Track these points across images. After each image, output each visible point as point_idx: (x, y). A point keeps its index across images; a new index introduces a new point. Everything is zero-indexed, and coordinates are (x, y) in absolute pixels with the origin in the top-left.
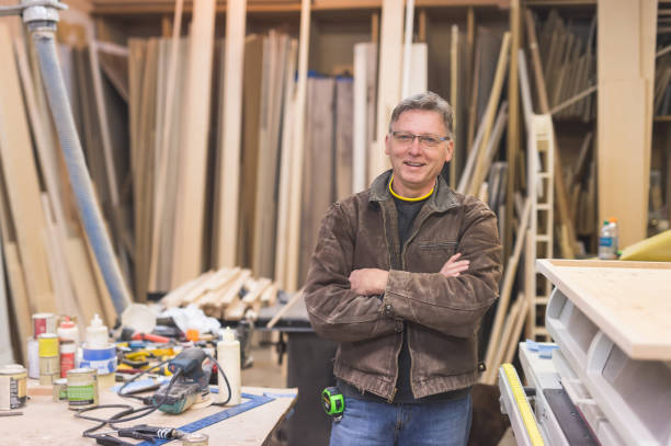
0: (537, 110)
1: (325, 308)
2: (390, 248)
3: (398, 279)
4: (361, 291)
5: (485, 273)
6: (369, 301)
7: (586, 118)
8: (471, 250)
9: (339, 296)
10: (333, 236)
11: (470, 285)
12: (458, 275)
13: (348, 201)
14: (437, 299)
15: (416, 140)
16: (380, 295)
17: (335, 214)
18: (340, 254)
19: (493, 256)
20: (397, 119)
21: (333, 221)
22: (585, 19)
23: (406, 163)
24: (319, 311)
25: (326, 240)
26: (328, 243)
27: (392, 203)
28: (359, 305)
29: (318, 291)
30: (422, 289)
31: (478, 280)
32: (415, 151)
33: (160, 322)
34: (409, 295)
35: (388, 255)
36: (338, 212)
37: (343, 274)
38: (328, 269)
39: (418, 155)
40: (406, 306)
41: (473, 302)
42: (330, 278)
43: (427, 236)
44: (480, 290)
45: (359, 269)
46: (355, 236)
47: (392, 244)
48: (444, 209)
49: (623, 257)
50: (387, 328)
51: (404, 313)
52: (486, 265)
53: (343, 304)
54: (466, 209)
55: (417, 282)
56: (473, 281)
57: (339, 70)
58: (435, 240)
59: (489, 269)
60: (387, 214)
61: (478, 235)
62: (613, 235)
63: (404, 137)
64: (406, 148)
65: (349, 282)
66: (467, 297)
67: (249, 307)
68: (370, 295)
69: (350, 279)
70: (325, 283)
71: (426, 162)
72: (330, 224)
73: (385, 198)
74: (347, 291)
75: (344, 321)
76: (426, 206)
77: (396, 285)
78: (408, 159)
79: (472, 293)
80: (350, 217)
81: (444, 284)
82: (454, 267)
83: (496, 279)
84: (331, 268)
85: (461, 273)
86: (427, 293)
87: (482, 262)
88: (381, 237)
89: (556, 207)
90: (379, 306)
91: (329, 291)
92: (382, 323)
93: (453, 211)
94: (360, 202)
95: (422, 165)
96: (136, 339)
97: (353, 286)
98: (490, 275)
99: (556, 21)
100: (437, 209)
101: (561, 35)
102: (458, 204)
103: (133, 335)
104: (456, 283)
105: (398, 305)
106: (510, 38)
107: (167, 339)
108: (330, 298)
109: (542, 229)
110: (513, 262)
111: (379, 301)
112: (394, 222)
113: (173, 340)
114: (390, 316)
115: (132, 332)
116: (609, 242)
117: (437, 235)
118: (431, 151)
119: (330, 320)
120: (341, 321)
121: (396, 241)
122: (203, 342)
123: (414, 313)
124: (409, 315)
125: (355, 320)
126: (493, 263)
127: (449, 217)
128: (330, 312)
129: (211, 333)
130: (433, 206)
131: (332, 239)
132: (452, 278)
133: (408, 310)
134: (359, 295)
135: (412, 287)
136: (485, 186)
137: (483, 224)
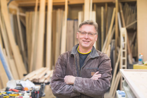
0: (122, 26)
1: (56, 88)
2: (77, 69)
3: (78, 80)
4: (67, 83)
5: (106, 79)
6: (69, 87)
7: (135, 29)
8: (102, 71)
9: (60, 85)
10: (60, 65)
11: (101, 83)
12: (97, 79)
13: (65, 54)
14: (90, 87)
15: (87, 34)
16: (73, 85)
17: (61, 58)
18: (61, 71)
19: (109, 73)
20: (81, 27)
21: (60, 60)
22: (134, 5)
23: (83, 41)
24: (54, 89)
25: (57, 66)
26: (58, 67)
27: (78, 55)
28: (66, 88)
29: (54, 83)
30: (85, 84)
31: (104, 81)
32: (87, 37)
33: (17, 85)
34: (81, 86)
35: (76, 71)
36: (62, 57)
37: (62, 77)
38: (57, 76)
39: (88, 39)
40: (80, 89)
41: (102, 89)
42: (58, 79)
43: (88, 65)
44: (104, 85)
45: (67, 75)
46: (66, 65)
47: (77, 68)
48: (94, 57)
49: (145, 64)
50: (75, 95)
51: (80, 91)
52: (106, 76)
53: (61, 87)
54: (101, 57)
55: (84, 81)
56: (102, 81)
57: (75, 18)
58: (91, 67)
59: (107, 77)
60: (76, 58)
61: (104, 66)
62: (142, 58)
63: (83, 33)
64: (84, 36)
65: (64, 80)
66: (100, 87)
67: (46, 79)
68: (70, 85)
69: (64, 79)
70: (56, 80)
71: (90, 41)
72: (59, 61)
73: (76, 53)
74: (63, 83)
75: (62, 93)
76: (88, 56)
77: (77, 82)
78: (84, 40)
79: (101, 86)
80: (65, 59)
81: (92, 82)
82: (96, 76)
83: (110, 80)
84: (58, 76)
85: (99, 78)
86: (87, 86)
87: (106, 75)
88: (74, 66)
89: (127, 50)
90: (72, 88)
91: (57, 83)
92: (74, 94)
93: (97, 58)
94: (68, 54)
95: (89, 42)
96: (10, 90)
97: (65, 81)
98: (108, 79)
99: (127, 5)
100: (92, 57)
101: (128, 9)
102: (99, 56)
103: (9, 89)
104: (97, 82)
105: (78, 89)
106: (115, 9)
107: (18, 91)
108: (58, 85)
109: (124, 56)
110: (117, 64)
111: (72, 87)
112: (78, 61)
113: (20, 91)
114: (75, 92)
115: (9, 88)
116: (141, 60)
117: (92, 65)
118: (91, 38)
119: (57, 92)
120: (61, 93)
121: (79, 67)
122: (29, 91)
123: (83, 91)
124: (81, 92)
125: (65, 92)
126: (109, 75)
127: (95, 60)
128: (58, 90)
129: (32, 88)
130: (91, 56)
131: (59, 66)
132: (95, 80)
133: (81, 90)
134: (67, 84)
135: (82, 83)
136: (110, 46)
137: (106, 62)
